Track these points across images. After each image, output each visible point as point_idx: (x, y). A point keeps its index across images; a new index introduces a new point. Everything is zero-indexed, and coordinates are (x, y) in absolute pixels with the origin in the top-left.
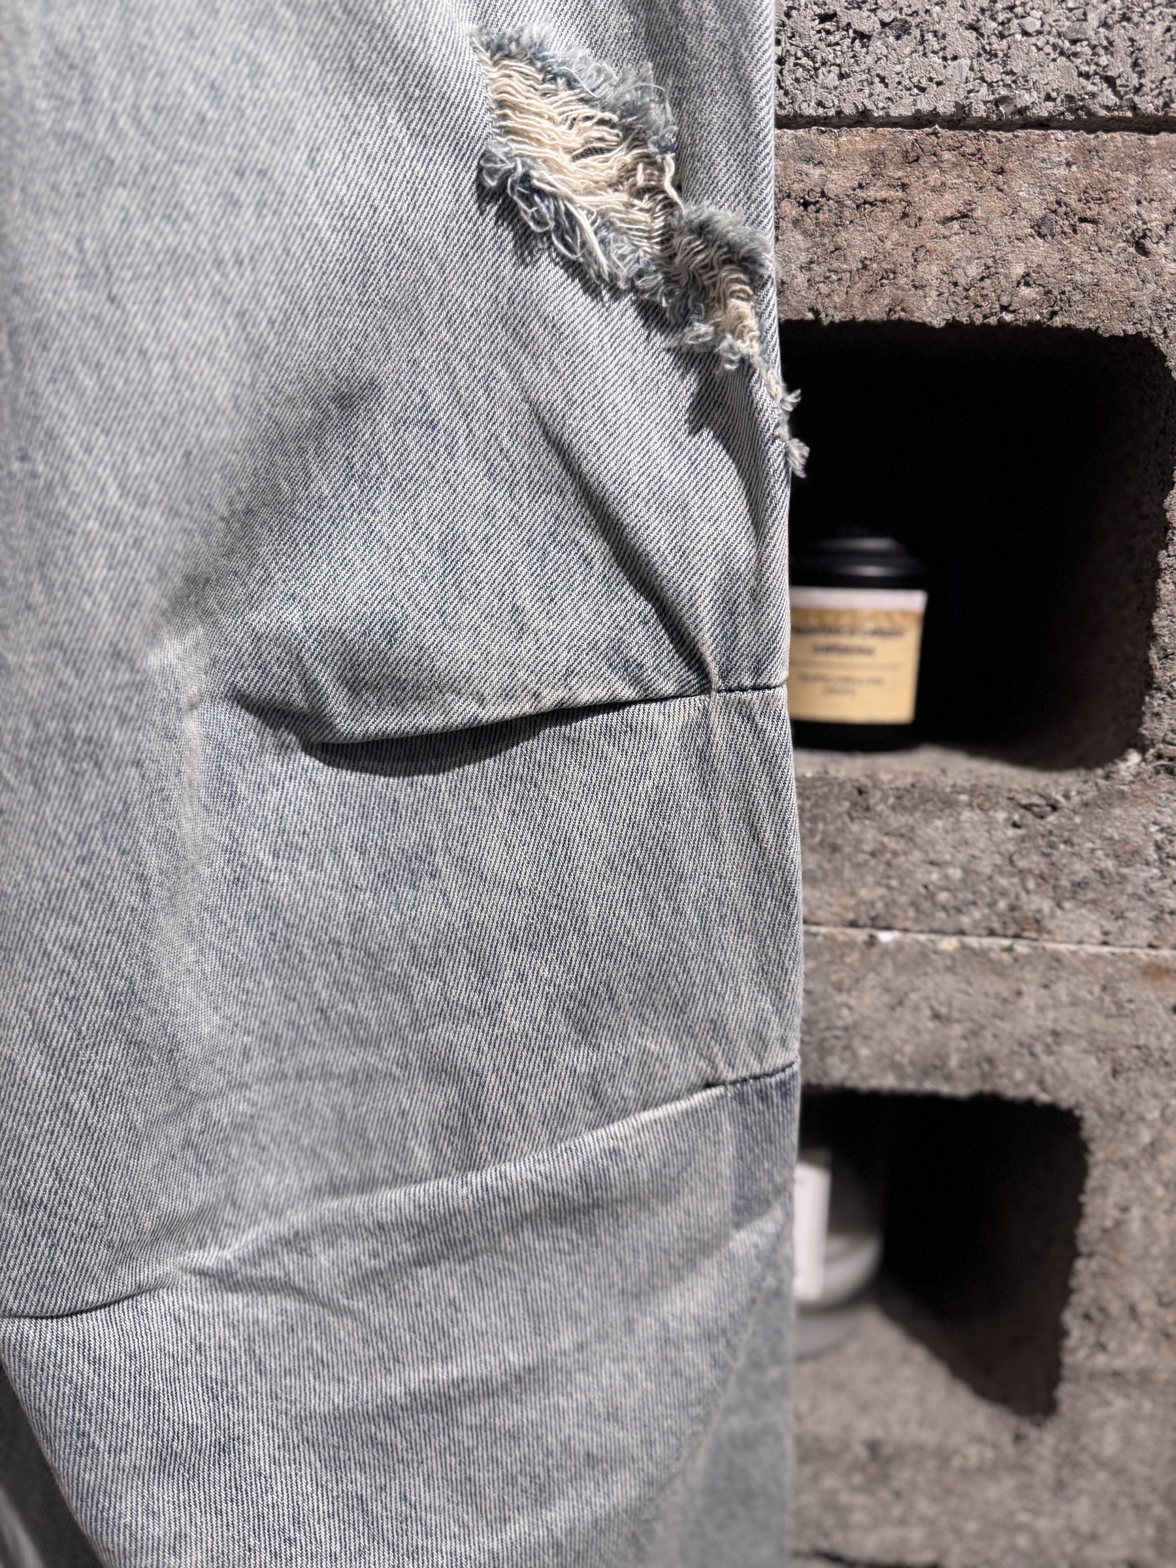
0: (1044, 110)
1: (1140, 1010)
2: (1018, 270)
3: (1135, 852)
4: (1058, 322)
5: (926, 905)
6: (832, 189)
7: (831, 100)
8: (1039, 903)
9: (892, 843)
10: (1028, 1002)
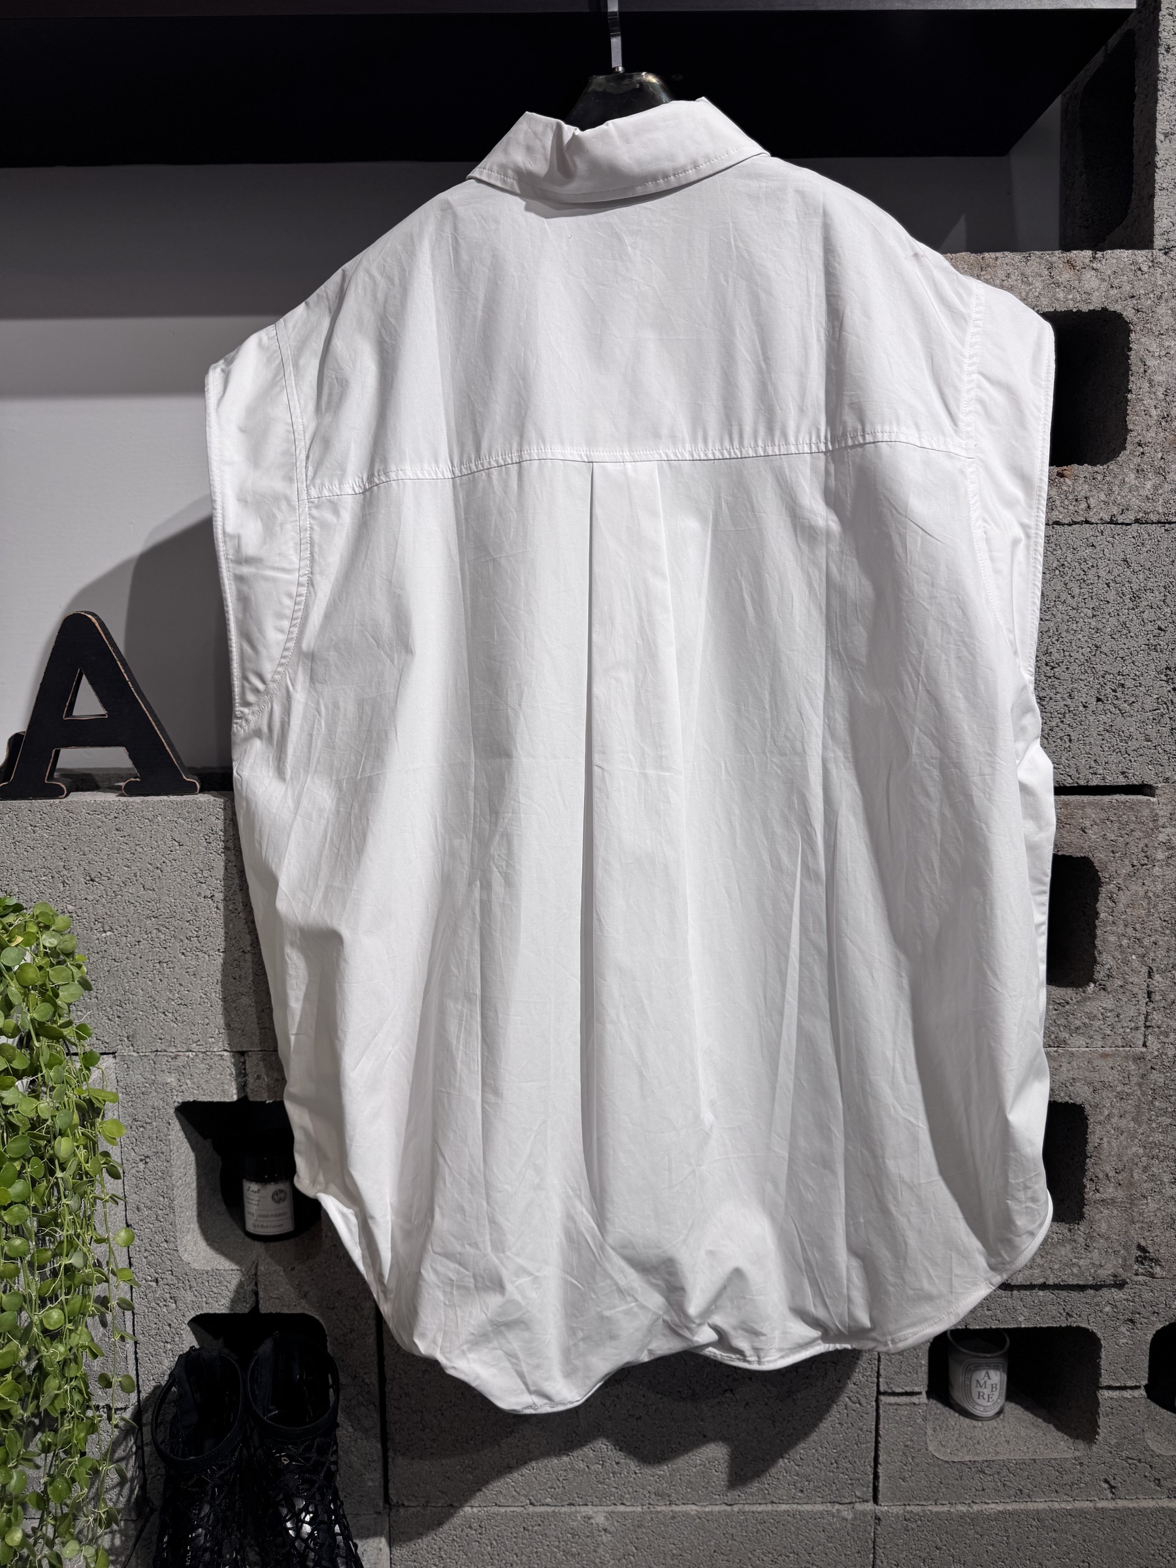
1: (1101, 1069)
3: (1095, 1016)
8: (1065, 1035)
10: (1064, 1069)
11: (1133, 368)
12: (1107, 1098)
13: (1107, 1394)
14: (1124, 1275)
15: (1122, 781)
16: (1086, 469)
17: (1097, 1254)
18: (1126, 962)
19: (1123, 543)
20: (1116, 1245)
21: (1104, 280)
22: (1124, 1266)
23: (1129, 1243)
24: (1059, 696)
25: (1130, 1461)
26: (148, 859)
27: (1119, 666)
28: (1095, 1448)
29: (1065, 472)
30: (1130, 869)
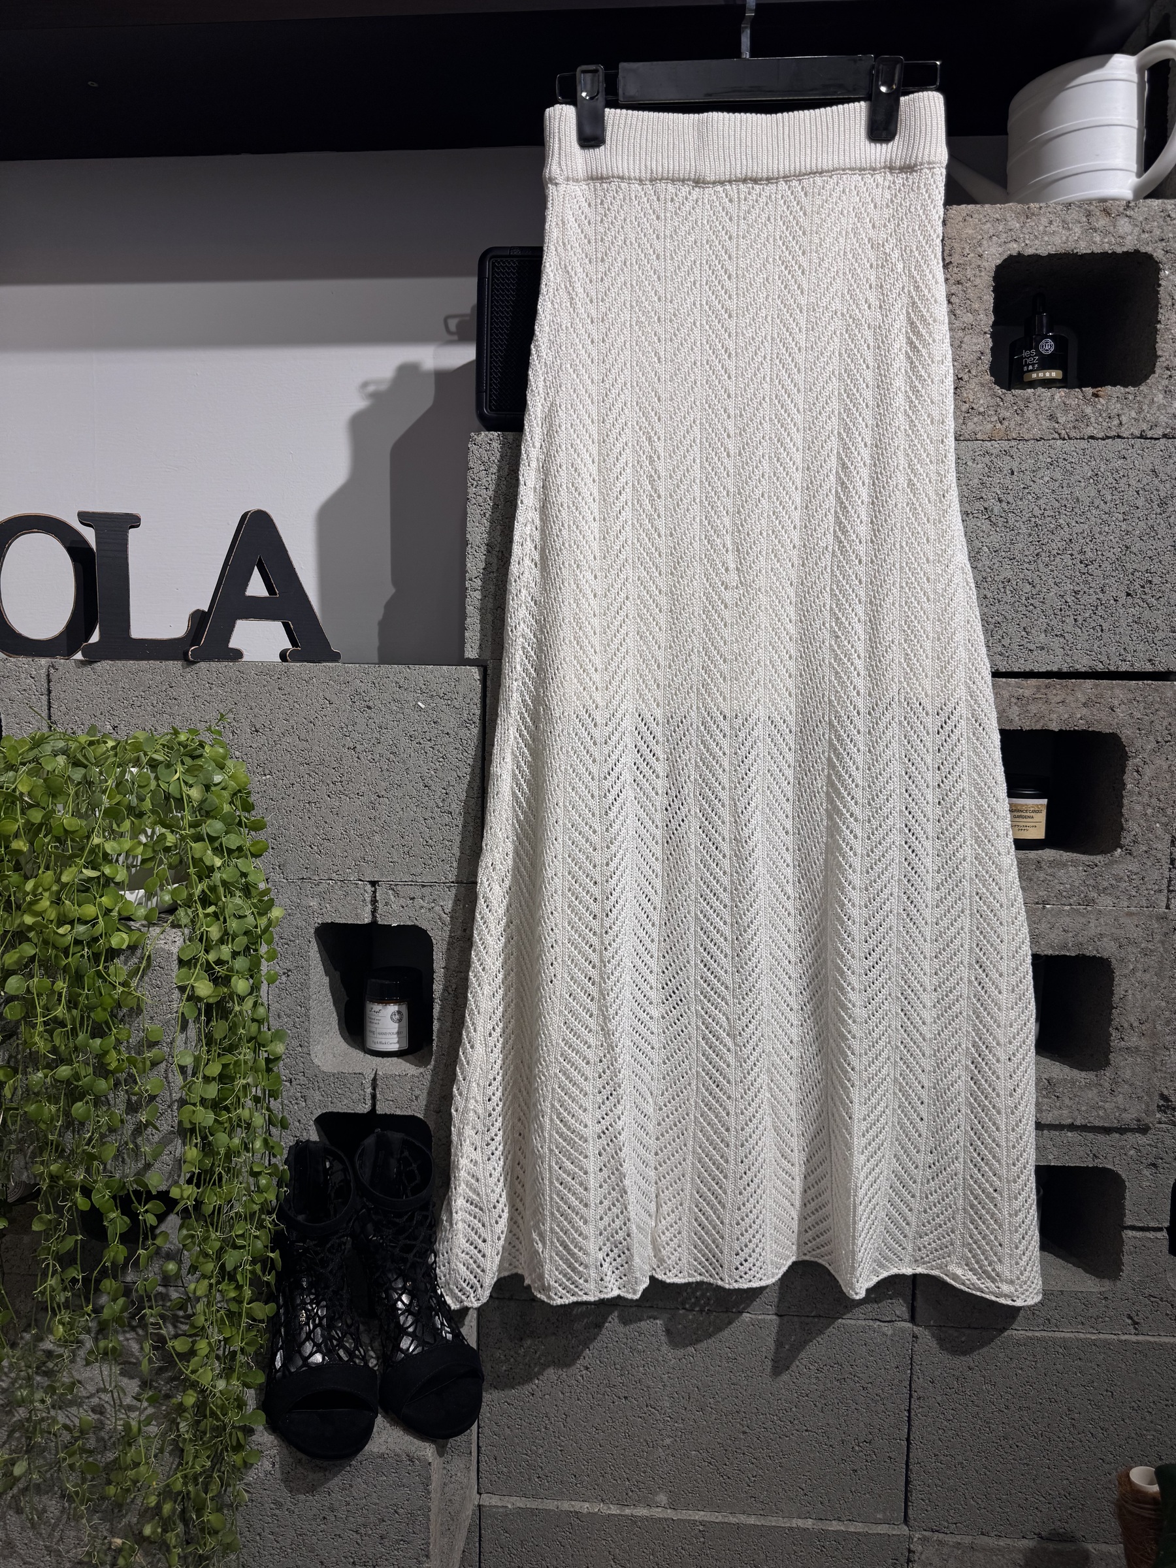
0: (1083, 670)
1: (1126, 927)
2: (1079, 716)
3: (1121, 878)
4: (1090, 729)
5: (1059, 897)
6: (1025, 695)
7: (1022, 667)
8: (1094, 894)
9: (1048, 878)
10: (1091, 924)
11: (1163, 302)
12: (1132, 952)
13: (1130, 1233)
14: (1148, 1120)
15: (1149, 668)
16: (1119, 390)
17: (1122, 1099)
18: (1151, 830)
19: (1152, 455)
20: (1139, 1091)
21: (1137, 226)
22: (1147, 1112)
23: (1152, 1090)
24: (1092, 590)
25: (1152, 1299)
26: (304, 715)
27: (1146, 565)
28: (1118, 1283)
29: (1100, 393)
30: (1154, 745)
